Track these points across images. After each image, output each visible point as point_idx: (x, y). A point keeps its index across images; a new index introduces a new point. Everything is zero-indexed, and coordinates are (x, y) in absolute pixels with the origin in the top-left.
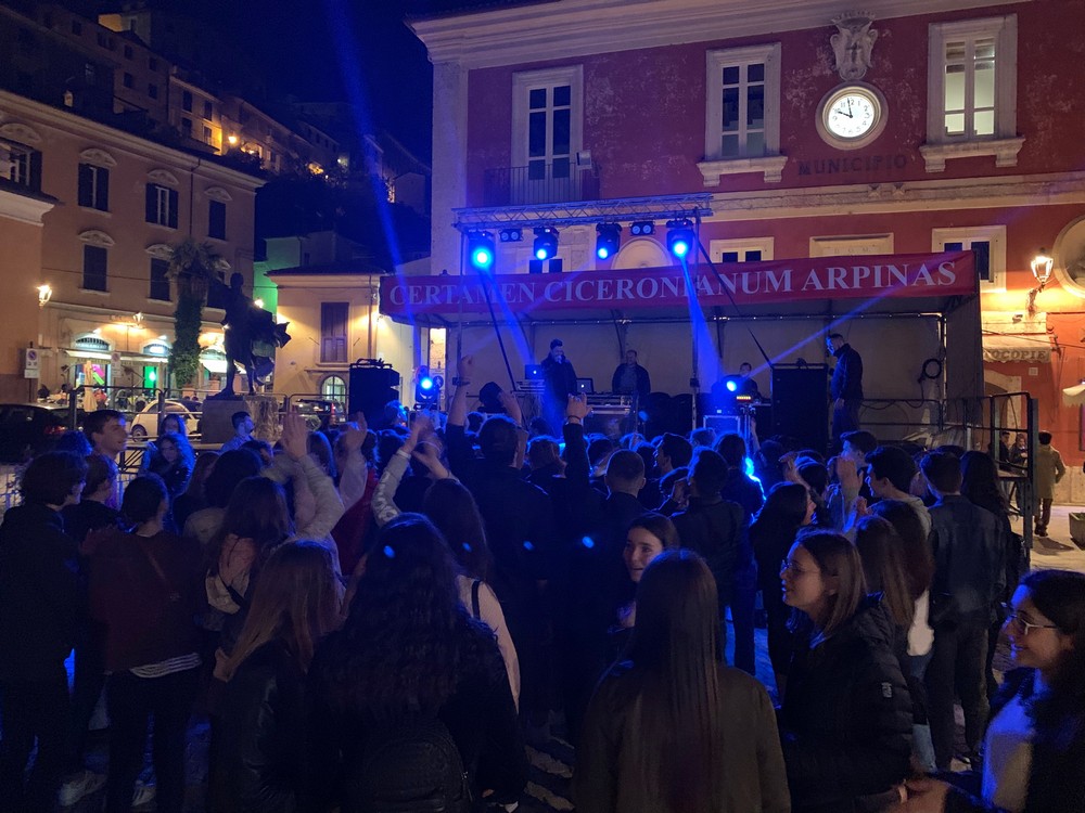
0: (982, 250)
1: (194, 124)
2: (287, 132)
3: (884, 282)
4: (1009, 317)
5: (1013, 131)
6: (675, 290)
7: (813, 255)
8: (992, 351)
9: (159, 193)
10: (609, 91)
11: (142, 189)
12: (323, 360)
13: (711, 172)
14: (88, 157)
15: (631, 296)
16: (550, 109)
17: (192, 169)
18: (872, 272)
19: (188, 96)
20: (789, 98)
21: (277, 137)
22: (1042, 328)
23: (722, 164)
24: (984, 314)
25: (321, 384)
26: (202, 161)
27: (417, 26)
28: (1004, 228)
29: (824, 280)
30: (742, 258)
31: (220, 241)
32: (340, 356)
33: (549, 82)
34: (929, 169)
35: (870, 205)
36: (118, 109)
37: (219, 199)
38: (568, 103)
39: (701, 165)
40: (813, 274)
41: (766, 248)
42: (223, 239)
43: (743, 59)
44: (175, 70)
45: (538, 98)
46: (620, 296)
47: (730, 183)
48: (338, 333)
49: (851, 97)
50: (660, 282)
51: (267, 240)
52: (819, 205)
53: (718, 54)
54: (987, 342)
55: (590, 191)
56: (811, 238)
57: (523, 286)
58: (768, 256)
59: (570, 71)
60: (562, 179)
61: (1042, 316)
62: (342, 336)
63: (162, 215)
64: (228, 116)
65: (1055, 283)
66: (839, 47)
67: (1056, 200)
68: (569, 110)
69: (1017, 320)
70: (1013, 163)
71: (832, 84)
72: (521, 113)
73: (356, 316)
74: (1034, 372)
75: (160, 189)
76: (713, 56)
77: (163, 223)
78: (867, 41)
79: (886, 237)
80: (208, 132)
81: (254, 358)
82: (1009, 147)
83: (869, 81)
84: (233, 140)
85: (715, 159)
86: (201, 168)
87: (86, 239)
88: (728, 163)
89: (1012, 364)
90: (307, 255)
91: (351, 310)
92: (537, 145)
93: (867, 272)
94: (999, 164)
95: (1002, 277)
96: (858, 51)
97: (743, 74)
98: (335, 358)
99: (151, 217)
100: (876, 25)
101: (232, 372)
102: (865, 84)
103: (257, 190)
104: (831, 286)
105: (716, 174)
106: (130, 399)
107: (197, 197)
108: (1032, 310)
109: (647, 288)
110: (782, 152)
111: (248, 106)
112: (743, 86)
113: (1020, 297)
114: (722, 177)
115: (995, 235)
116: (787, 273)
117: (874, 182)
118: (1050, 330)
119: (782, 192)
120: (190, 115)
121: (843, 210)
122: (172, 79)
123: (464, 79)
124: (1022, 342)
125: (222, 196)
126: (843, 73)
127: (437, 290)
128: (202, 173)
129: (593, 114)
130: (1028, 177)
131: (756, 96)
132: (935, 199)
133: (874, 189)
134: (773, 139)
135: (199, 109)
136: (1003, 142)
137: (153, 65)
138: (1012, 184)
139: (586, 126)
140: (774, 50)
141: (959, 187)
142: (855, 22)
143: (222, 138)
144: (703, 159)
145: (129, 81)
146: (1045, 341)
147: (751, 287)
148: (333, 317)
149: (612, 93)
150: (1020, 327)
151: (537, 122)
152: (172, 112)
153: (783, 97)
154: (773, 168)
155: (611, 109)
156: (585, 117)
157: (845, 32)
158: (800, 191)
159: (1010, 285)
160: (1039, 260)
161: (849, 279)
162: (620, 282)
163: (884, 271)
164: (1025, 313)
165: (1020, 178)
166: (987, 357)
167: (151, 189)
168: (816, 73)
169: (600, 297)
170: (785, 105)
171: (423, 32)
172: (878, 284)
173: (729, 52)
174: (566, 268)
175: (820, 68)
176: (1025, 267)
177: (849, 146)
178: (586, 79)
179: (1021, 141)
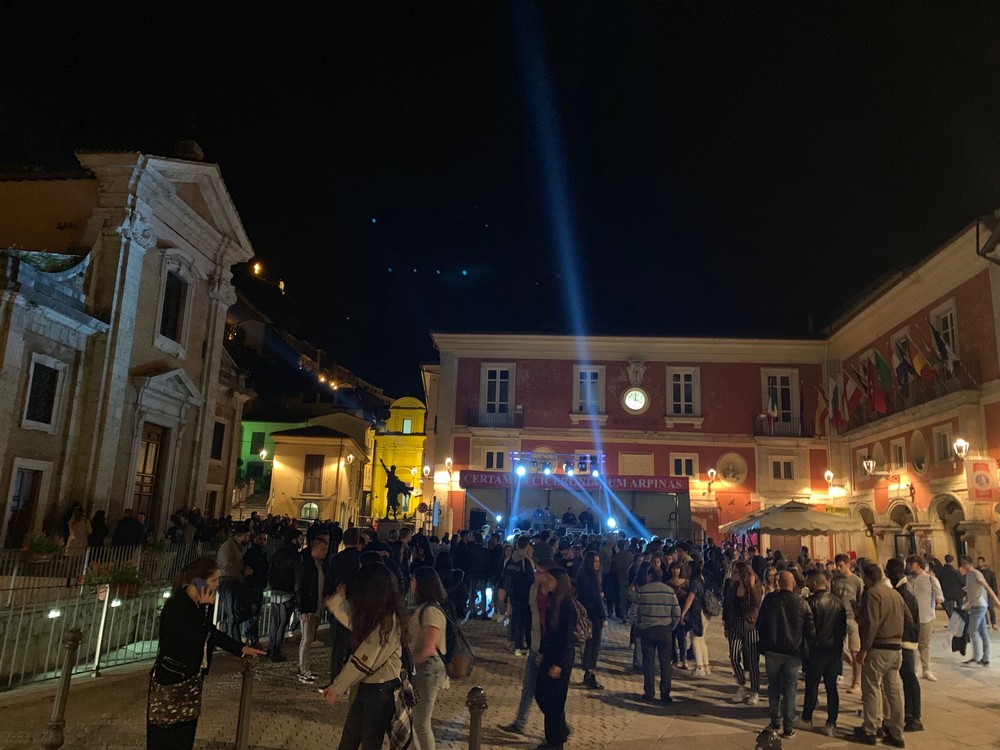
0: (689, 463)
4: (701, 492)
5: (700, 415)
8: (695, 508)
10: (528, 376)
12: (304, 491)
13: (575, 419)
16: (498, 380)
20: (609, 389)
22: (714, 498)
23: (580, 415)
24: (691, 491)
25: (301, 507)
27: (434, 336)
28: (698, 454)
30: (588, 459)
32: (316, 489)
33: (498, 368)
34: (668, 426)
35: (644, 440)
39: (571, 415)
43: (589, 370)
47: (582, 424)
48: (316, 474)
49: (638, 393)
52: (622, 438)
53: (578, 366)
54: (692, 504)
55: (519, 423)
56: (620, 453)
59: (510, 365)
60: (504, 414)
61: (713, 493)
62: (318, 476)
65: (717, 479)
66: (630, 371)
67: (717, 444)
69: (704, 494)
70: (700, 427)
71: (626, 386)
72: (485, 380)
76: (576, 366)
78: (642, 371)
79: (651, 454)
82: (699, 421)
83: (644, 386)
85: (577, 413)
88: (582, 415)
89: (704, 513)
91: (326, 460)
92: (491, 397)
94: (695, 427)
95: (697, 475)
96: (638, 374)
97: (589, 376)
98: (312, 491)
100: (647, 364)
102: (641, 387)
104: (640, 486)
105: (578, 419)
108: (710, 491)
110: (606, 413)
112: (589, 381)
113: (704, 485)
114: (580, 421)
115: (694, 457)
116: (625, 480)
117: (646, 431)
118: (717, 499)
119: (606, 430)
121: (633, 441)
123: (456, 361)
124: (706, 504)
126: (632, 382)
129: (520, 386)
130: (706, 434)
132: (671, 439)
133: (645, 433)
136: (696, 419)
138: (700, 436)
139: (516, 391)
140: (603, 367)
141: (680, 435)
142: (637, 363)
144: (571, 413)
146: (715, 504)
148: (313, 464)
150: (705, 497)
153: (606, 389)
154: (602, 419)
155: (529, 385)
156: (516, 386)
157: (632, 366)
158: (614, 431)
159: (701, 479)
160: (711, 471)
161: (646, 484)
164: (707, 491)
165: (703, 434)
166: (693, 510)
168: (621, 380)
170: (608, 392)
171: (436, 338)
173: (583, 366)
175: (622, 378)
176: (706, 472)
177: (634, 413)
178: (517, 369)
179: (702, 419)
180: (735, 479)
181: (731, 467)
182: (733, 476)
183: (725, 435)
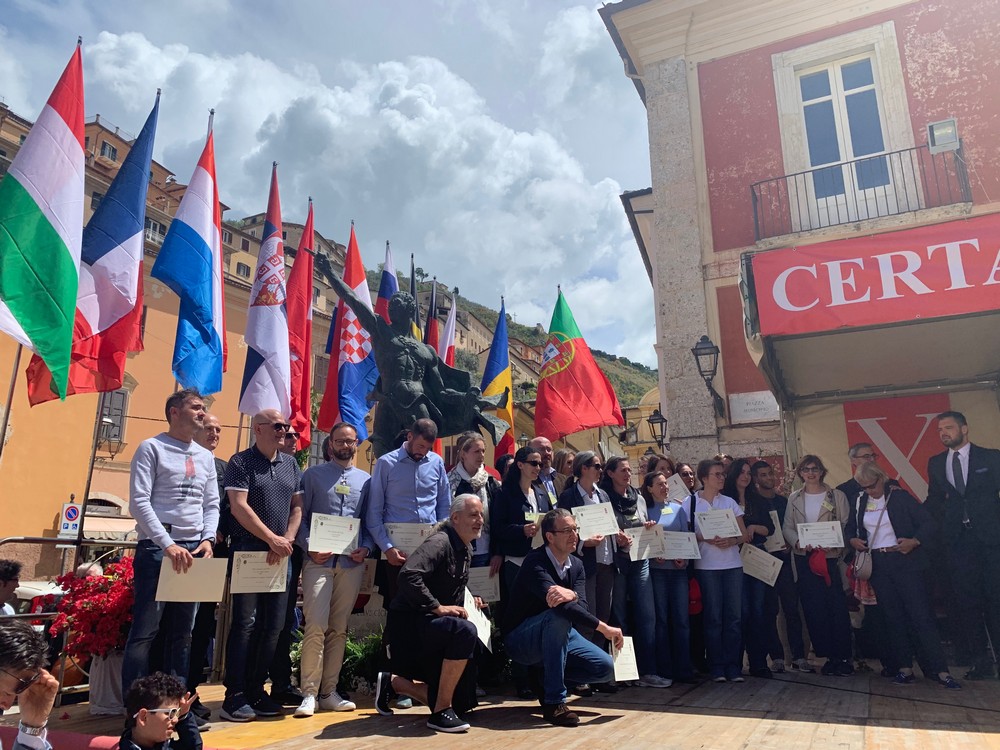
16: (838, 96)
38: (870, 81)
45: (814, 84)
60: (878, 188)
68: (872, 91)
129: (924, 85)
139: (913, 103)
149: (954, 50)
151: (818, 117)
155: (957, 72)
156: (909, 90)
178: (900, 40)
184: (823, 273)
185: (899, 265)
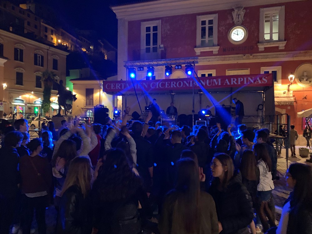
0: (275, 73)
1: (48, 36)
2: (75, 39)
3: (247, 82)
4: (282, 92)
5: (284, 39)
6: (188, 85)
7: (227, 74)
8: (278, 102)
9: (38, 57)
10: (168, 27)
11: (33, 56)
12: (86, 105)
13: (198, 51)
14: (17, 46)
15: (175, 86)
16: (152, 33)
17: (48, 50)
18: (244, 79)
19: (46, 28)
20: (220, 29)
21: (72, 40)
22: (292, 95)
23: (201, 48)
24: (275, 92)
25: (86, 112)
26: (51, 47)
27: (113, 8)
28: (281, 67)
29: (230, 82)
30: (207, 76)
31: (56, 71)
32: (91, 104)
33: (151, 25)
34: (260, 50)
35: (243, 60)
36: (26, 32)
37: (55, 58)
38: (157, 31)
39: (195, 49)
40: (227, 80)
41: (214, 73)
42: (57, 70)
43: (207, 18)
44: (42, 20)
45: (148, 29)
46: (172, 87)
47: (203, 54)
48: (91, 97)
49: (238, 29)
50: (183, 83)
51: (70, 70)
52: (229, 60)
53: (200, 17)
54: (276, 100)
55: (163, 56)
56: (226, 70)
57: (144, 84)
58: (214, 75)
59: (157, 21)
60: (155, 53)
61: (291, 92)
62: (92, 98)
63: (39, 63)
64: (58, 34)
65: (295, 82)
66: (234, 15)
67: (296, 59)
68: (157, 33)
69: (284, 93)
70: (284, 48)
71: (232, 26)
72: (143, 33)
73: (96, 92)
74: (289, 108)
75: (38, 56)
76: (198, 17)
77: (39, 65)
78: (242, 13)
79: (248, 69)
80: (52, 39)
81: (67, 105)
82: (283, 44)
84: (59, 41)
85: (199, 47)
86: (50, 49)
87: (17, 70)
88: (203, 48)
89: (283, 105)
90: (81, 75)
91: (94, 90)
92: (148, 43)
93: (242, 79)
94: (280, 48)
95: (280, 81)
96: (240, 16)
97: (207, 23)
98: (90, 105)
99: (36, 64)
100: (245, 8)
101: (60, 109)
102: (242, 25)
103: (67, 56)
104: (232, 83)
106: (30, 117)
107: (49, 58)
108: (289, 90)
109: (180, 84)
110: (218, 45)
111: (64, 31)
112: (207, 26)
113: (285, 87)
114: (201, 52)
115: (278, 69)
116: (220, 80)
117: (244, 54)
118: (294, 96)
119: (218, 57)
120: (47, 34)
121: (235, 62)
122: (41, 23)
123: (127, 24)
124: (286, 99)
125: (57, 58)
126: (235, 22)
127: (120, 85)
128: (51, 51)
129: (164, 34)
130: (288, 52)
131: (211, 29)
132: (262, 58)
133: (244, 56)
134: (216, 42)
135: (49, 32)
136: (281, 42)
137: (36, 19)
138: (283, 54)
139: (162, 37)
140: (216, 15)
141: (269, 55)
142: (239, 8)
143: (56, 40)
144: (195, 47)
145: (29, 24)
146: (292, 99)
147: (209, 84)
148: (89, 93)
149: (169, 28)
150: (285, 95)
151: (148, 36)
152: (42, 33)
153: (218, 29)
154: (216, 49)
155: (169, 33)
156: (162, 35)
157: (236, 11)
158: (224, 56)
159: (283, 83)
160: (291, 76)
161: (237, 82)
162: (172, 83)
163: (247, 79)
164: (287, 91)
165: (285, 53)
166: (276, 103)
167: (36, 55)
168: (228, 22)
169: (166, 87)
170: (219, 31)
171: (114, 10)
172: (245, 83)
173: (203, 16)
174: (157, 78)
175: (229, 21)
176: (287, 78)
177: (237, 43)
178: (162, 24)
179: (286, 42)
180: (308, 82)
181: (305, 74)
182: (307, 80)
183: (302, 52)
184: (111, 85)
185: (118, 85)
